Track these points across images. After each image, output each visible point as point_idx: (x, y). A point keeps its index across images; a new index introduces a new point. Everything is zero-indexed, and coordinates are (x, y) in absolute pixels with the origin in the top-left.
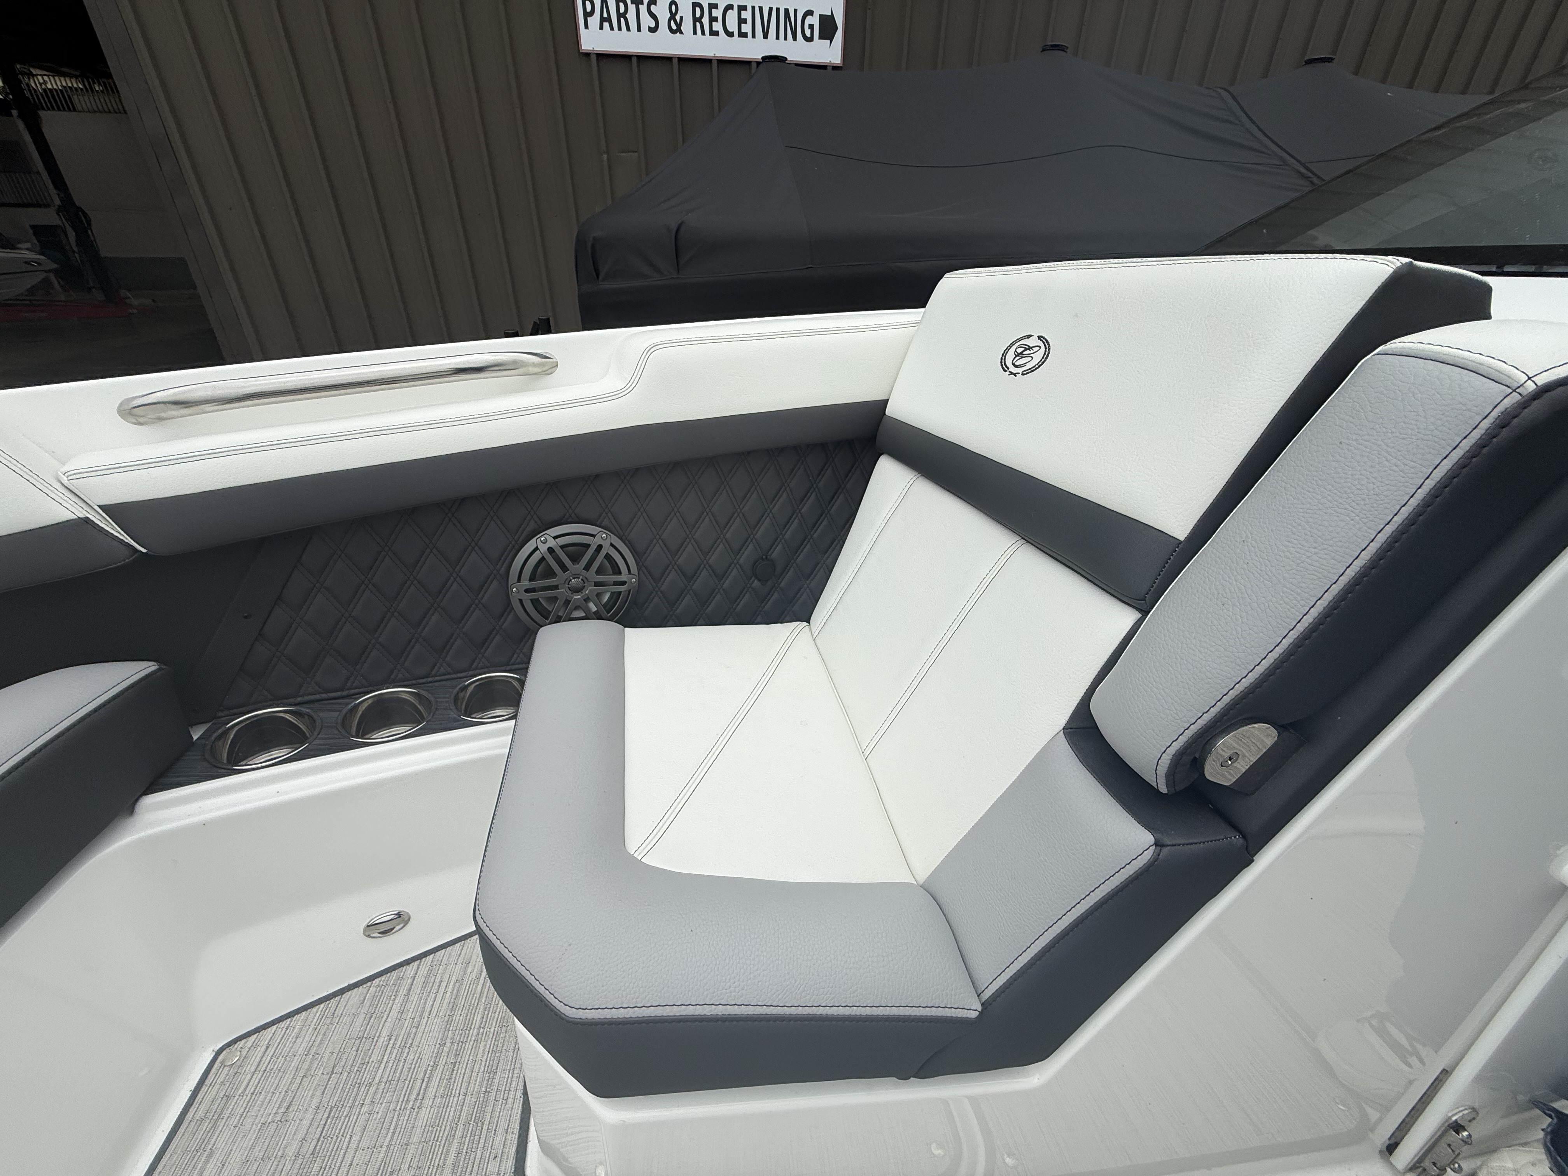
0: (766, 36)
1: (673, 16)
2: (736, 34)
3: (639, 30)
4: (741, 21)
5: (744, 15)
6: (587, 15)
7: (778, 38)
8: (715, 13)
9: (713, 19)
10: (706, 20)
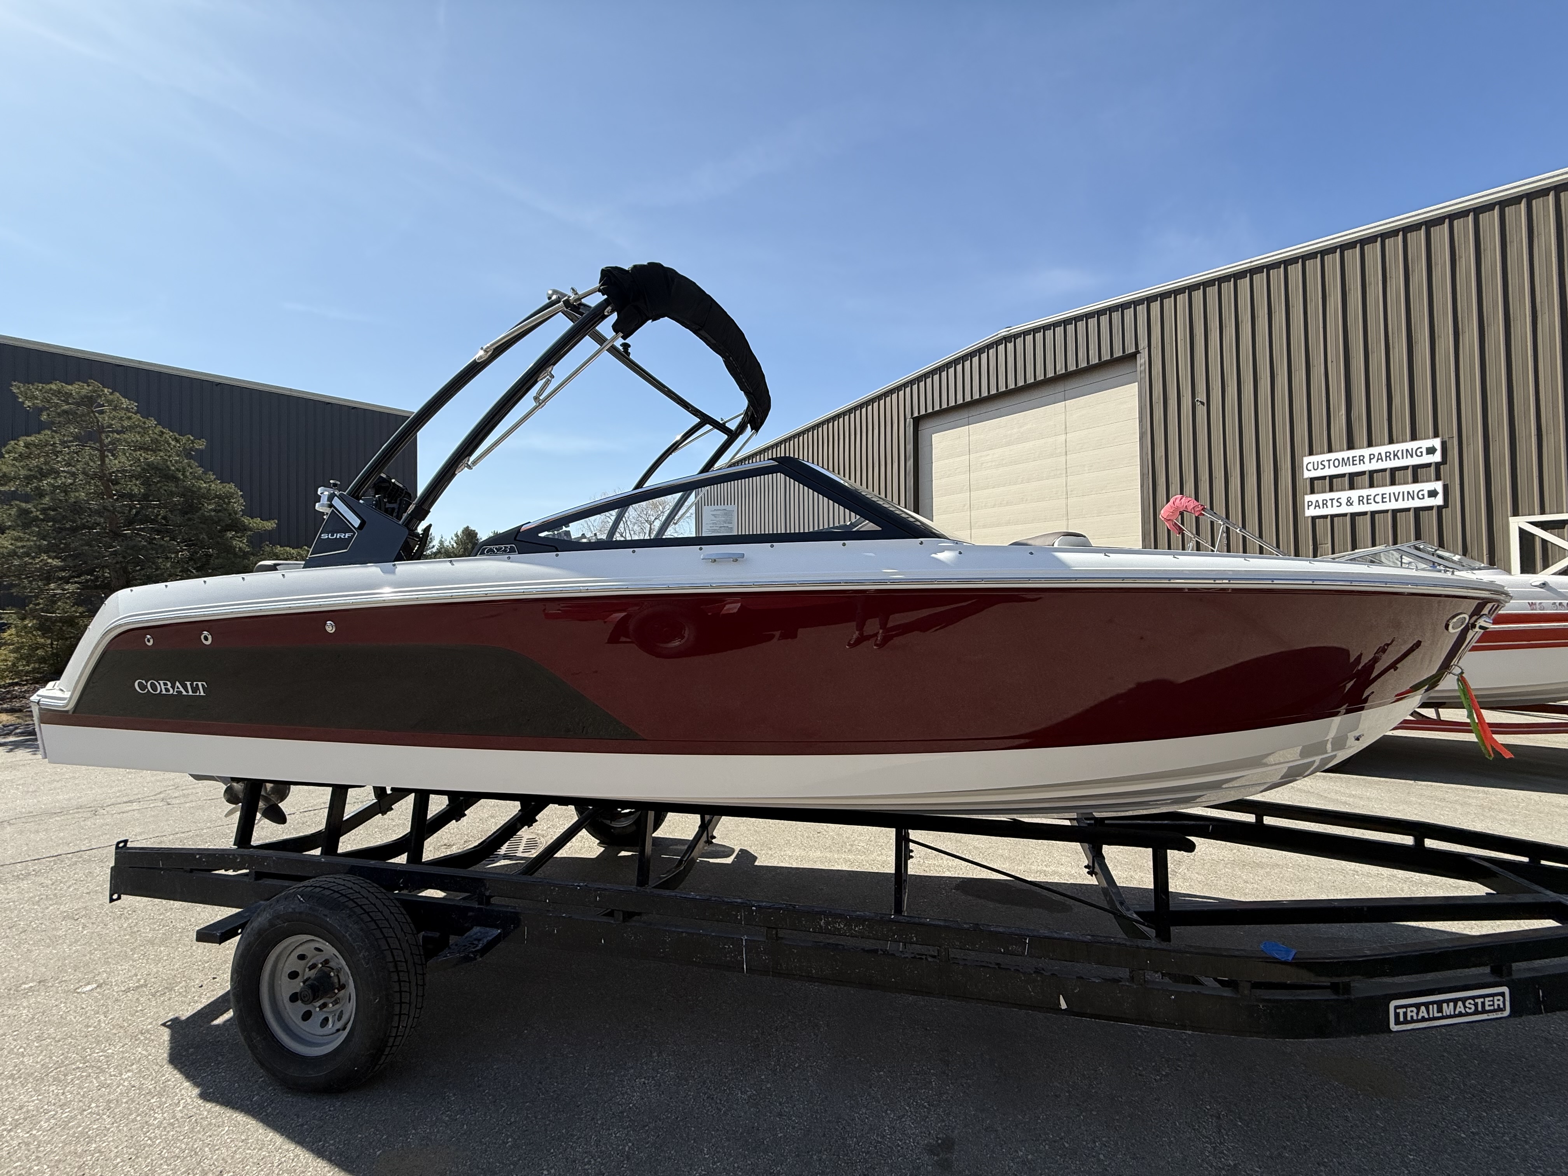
0: (1397, 500)
1: (1348, 501)
2: (1381, 501)
3: (1332, 507)
4: (1383, 498)
5: (1384, 496)
6: (1309, 506)
7: (1403, 500)
8: (1369, 497)
9: (1368, 499)
10: (1365, 501)
